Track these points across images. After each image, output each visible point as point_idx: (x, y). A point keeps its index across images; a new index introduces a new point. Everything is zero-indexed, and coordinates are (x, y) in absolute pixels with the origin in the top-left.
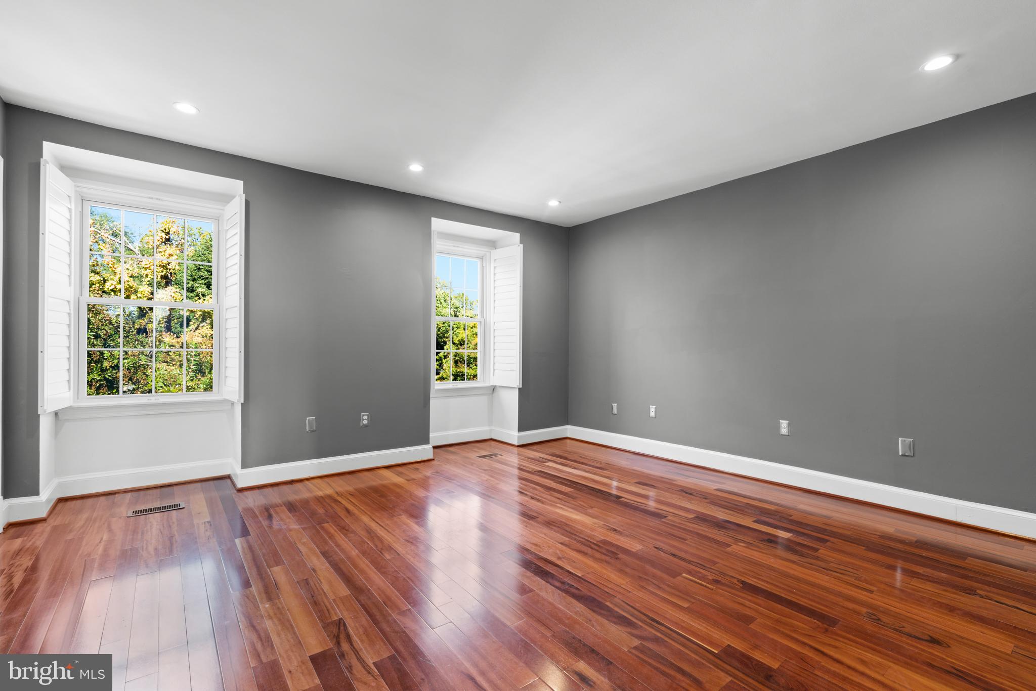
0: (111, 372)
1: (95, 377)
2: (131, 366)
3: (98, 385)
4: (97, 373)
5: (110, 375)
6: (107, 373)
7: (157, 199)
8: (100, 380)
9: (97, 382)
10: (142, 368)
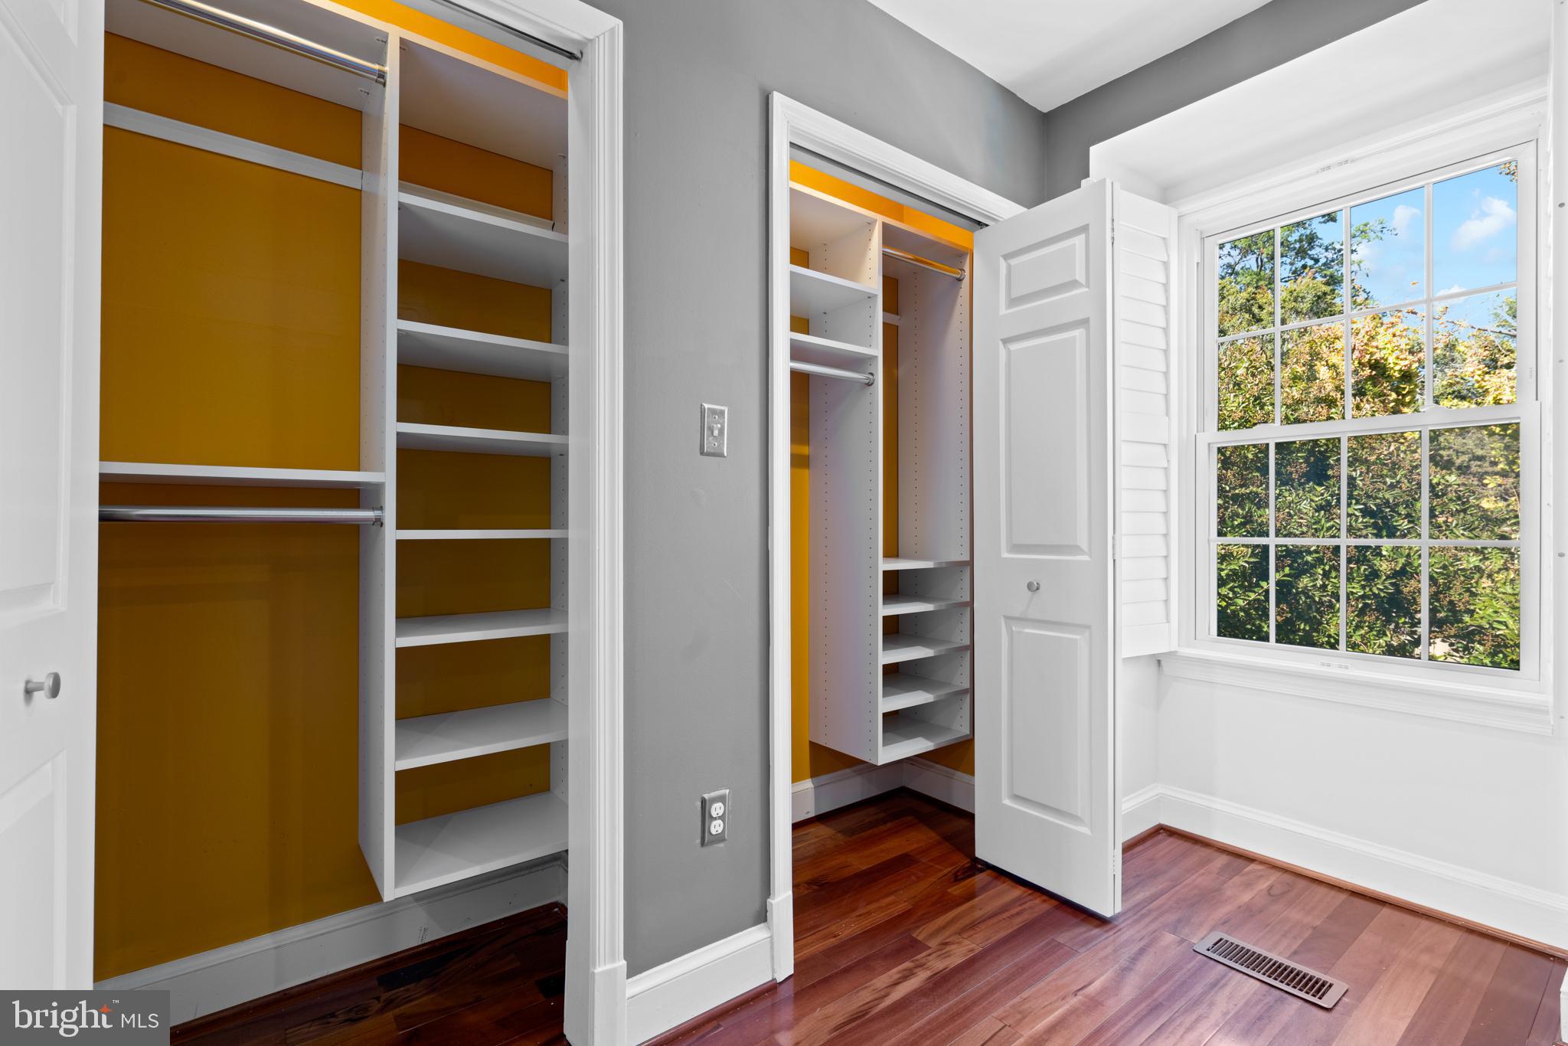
0: (1383, 583)
1: (1354, 591)
2: (1436, 572)
3: (1360, 605)
4: (1359, 582)
5: (1382, 587)
6: (1376, 585)
7: (1340, 164)
8: (1363, 597)
9: (1357, 599)
10: (1462, 578)
